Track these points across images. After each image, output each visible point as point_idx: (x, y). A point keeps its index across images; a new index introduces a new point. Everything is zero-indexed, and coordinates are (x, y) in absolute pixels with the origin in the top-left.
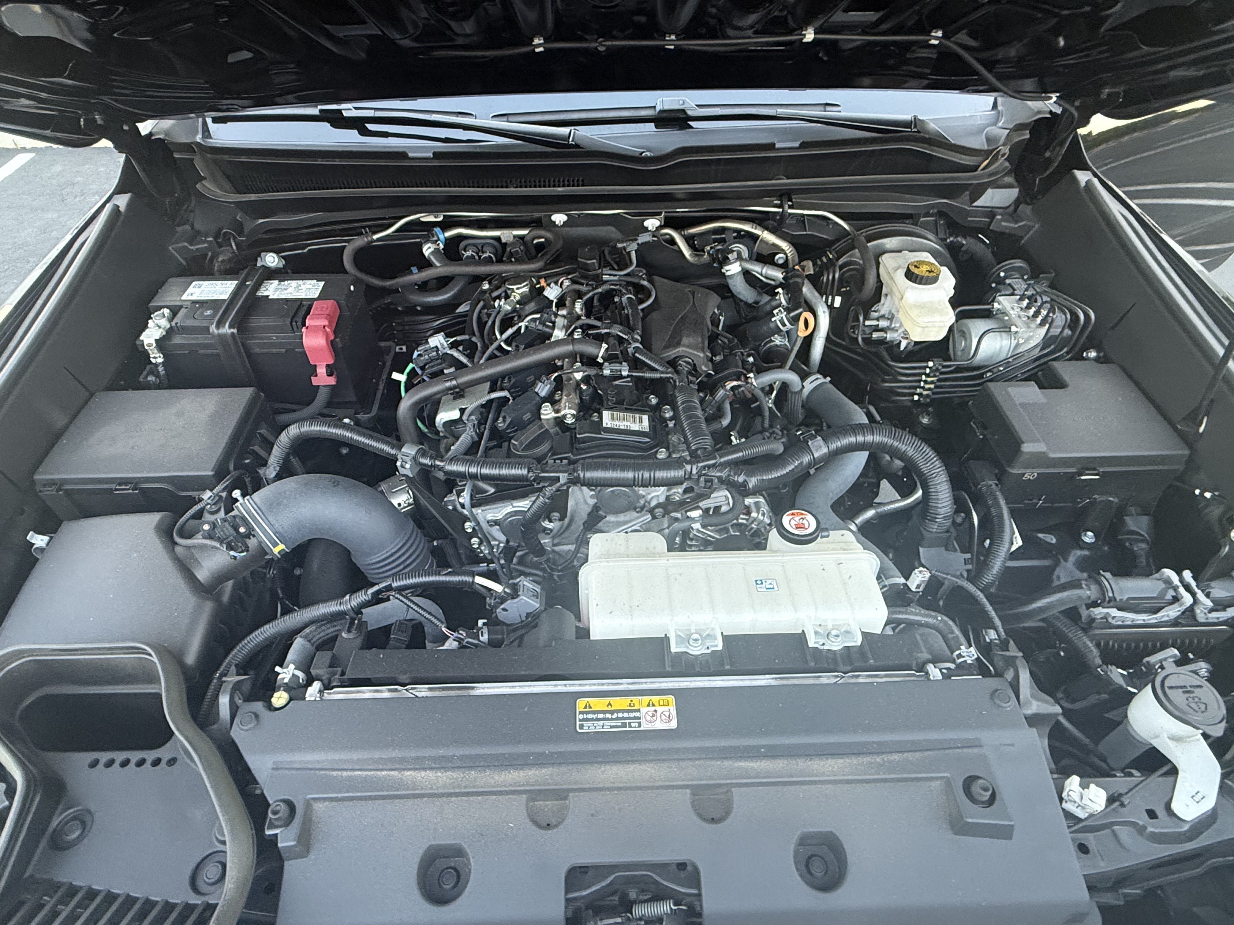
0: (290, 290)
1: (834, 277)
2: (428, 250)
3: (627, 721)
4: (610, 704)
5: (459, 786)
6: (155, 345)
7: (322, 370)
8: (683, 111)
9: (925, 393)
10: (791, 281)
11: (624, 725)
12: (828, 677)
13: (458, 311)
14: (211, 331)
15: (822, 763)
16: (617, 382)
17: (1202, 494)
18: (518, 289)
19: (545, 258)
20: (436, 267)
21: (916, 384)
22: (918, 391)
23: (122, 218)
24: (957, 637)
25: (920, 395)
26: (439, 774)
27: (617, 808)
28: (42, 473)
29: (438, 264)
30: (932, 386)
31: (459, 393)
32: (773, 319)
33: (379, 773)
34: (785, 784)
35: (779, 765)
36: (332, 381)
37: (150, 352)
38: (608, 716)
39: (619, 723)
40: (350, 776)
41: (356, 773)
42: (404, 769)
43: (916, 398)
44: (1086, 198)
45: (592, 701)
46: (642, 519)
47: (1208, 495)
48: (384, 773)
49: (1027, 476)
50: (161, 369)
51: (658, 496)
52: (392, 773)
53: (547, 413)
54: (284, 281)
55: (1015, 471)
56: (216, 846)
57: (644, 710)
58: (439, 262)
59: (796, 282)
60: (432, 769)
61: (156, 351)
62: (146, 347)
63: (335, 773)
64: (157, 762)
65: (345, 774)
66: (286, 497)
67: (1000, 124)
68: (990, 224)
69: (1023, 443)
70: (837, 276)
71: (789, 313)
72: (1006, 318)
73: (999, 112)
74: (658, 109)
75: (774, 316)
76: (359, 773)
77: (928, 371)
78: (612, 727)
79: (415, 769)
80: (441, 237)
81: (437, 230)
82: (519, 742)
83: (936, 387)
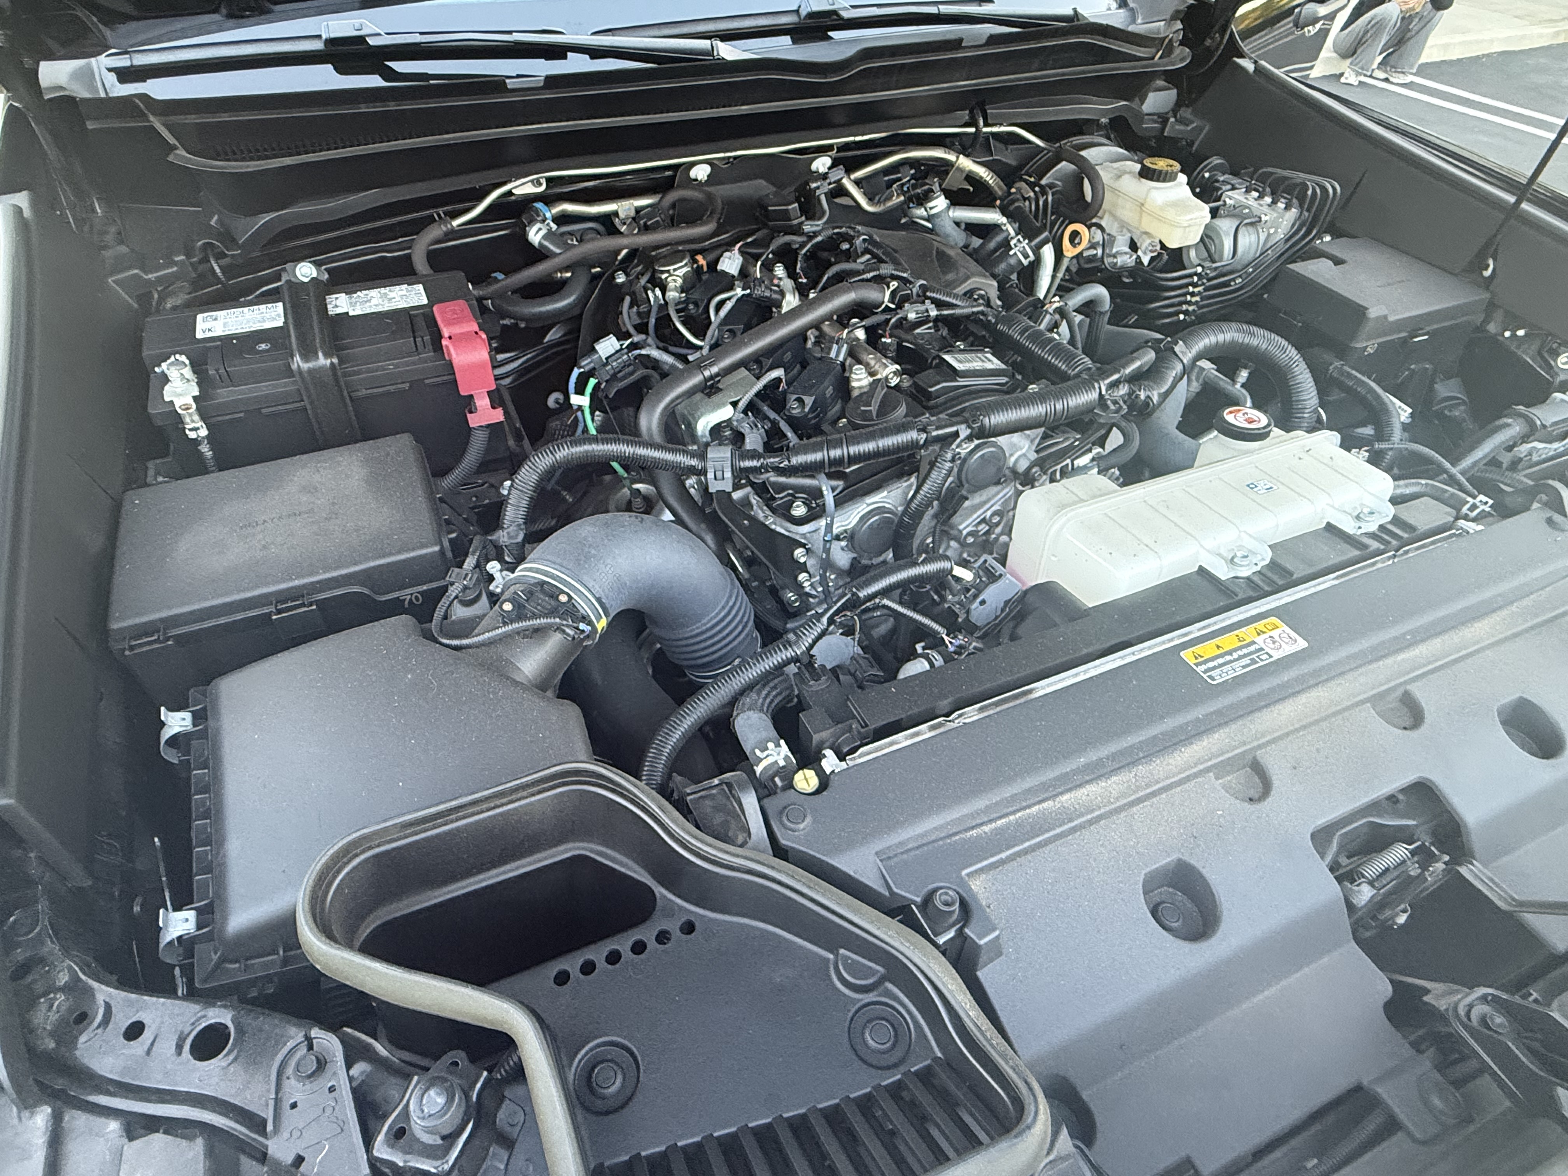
0: (374, 302)
1: (1046, 201)
2: (536, 235)
3: (1254, 656)
4: (1218, 647)
5: (1138, 788)
6: (194, 406)
7: (483, 402)
8: (834, 12)
9: (1191, 308)
10: (1012, 208)
11: (1253, 662)
12: (1383, 561)
13: (546, 340)
14: (294, 367)
15: (1473, 630)
16: (918, 331)
17: (1514, 335)
18: (675, 270)
19: (716, 216)
20: (555, 255)
21: (1182, 299)
22: (1184, 307)
23: (33, 228)
24: (1453, 494)
25: (1186, 313)
26: (1104, 784)
27: (1313, 749)
28: (121, 619)
29: (558, 251)
30: (1197, 298)
31: (710, 389)
32: (1011, 253)
33: (1028, 811)
34: (1456, 661)
35: (1434, 646)
36: (498, 416)
37: (188, 420)
38: (1228, 658)
39: (1247, 661)
40: (996, 829)
41: (999, 823)
42: (1057, 795)
43: (1182, 317)
44: (1262, 81)
45: (1198, 649)
46: (1001, 495)
47: (1521, 333)
48: (1035, 809)
49: (1370, 350)
50: (205, 449)
51: (1024, 455)
52: (1045, 805)
53: (860, 379)
54: (355, 292)
55: (1359, 345)
56: (854, 1001)
57: (1259, 640)
58: (558, 247)
59: (1019, 207)
60: (1088, 782)
61: (196, 417)
62: (180, 411)
63: (973, 833)
64: (663, 937)
65: (986, 828)
66: (590, 546)
67: (1139, 21)
68: (1163, 129)
69: (1367, 309)
70: (1050, 198)
71: (1030, 241)
72: (1247, 211)
73: (1132, 9)
74: (803, 13)
75: (1011, 249)
76: (1003, 820)
77: (1196, 279)
78: (1244, 667)
79: (1070, 790)
80: (548, 215)
81: (539, 205)
82: (1162, 718)
83: (1202, 299)
